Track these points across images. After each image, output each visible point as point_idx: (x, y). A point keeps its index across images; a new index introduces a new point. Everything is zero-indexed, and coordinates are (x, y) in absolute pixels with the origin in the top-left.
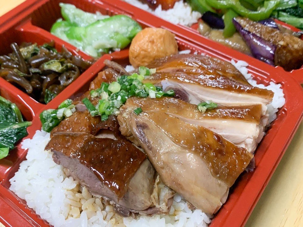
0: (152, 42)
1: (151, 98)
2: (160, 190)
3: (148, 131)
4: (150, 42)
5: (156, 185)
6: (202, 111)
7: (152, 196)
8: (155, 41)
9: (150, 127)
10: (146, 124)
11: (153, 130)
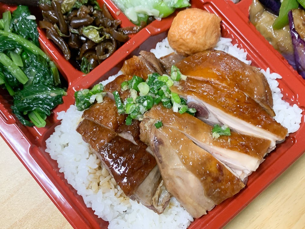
0: (194, 33)
1: (174, 111)
2: (162, 191)
3: (163, 147)
4: (191, 32)
5: (159, 188)
6: (215, 137)
7: (153, 199)
8: (196, 32)
9: (165, 143)
10: (162, 141)
11: (167, 147)
